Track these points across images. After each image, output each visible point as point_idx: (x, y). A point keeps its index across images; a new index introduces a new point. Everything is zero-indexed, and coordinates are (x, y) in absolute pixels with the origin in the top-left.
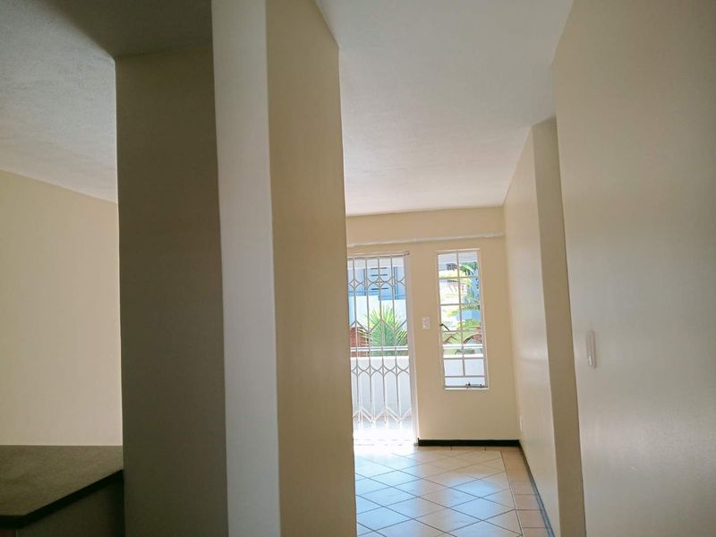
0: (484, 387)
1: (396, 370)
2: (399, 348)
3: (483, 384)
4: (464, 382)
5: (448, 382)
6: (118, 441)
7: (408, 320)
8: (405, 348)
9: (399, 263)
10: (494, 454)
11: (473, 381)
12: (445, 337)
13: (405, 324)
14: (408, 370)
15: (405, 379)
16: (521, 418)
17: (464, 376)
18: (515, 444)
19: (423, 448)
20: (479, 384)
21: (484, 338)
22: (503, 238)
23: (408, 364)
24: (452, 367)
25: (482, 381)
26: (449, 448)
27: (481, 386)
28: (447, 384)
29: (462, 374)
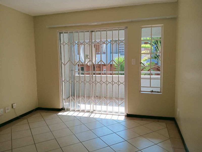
1: (119, 83)
3: (159, 91)
4: (150, 89)
5: (142, 89)
7: (125, 60)
8: (123, 72)
9: (122, 32)
11: (154, 90)
12: (142, 68)
13: (124, 62)
14: (124, 83)
15: (122, 87)
17: (150, 87)
18: (173, 119)
19: (129, 118)
20: (157, 91)
23: (124, 80)
24: (144, 83)
25: (159, 90)
26: (141, 119)
27: (158, 92)
28: (142, 90)
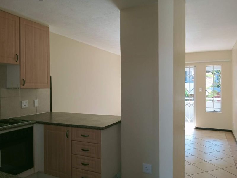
0: (220, 112)
1: (189, 105)
2: (190, 98)
3: (220, 111)
4: (213, 110)
5: (207, 109)
6: (120, 115)
7: (194, 88)
8: (192, 98)
10: (223, 134)
11: (216, 110)
13: (193, 90)
14: (193, 105)
15: (192, 108)
16: (233, 122)
17: (213, 108)
18: (231, 131)
19: (196, 130)
21: (221, 96)
22: (231, 62)
23: (193, 103)
26: (206, 130)
27: (219, 112)
29: (212, 107)
